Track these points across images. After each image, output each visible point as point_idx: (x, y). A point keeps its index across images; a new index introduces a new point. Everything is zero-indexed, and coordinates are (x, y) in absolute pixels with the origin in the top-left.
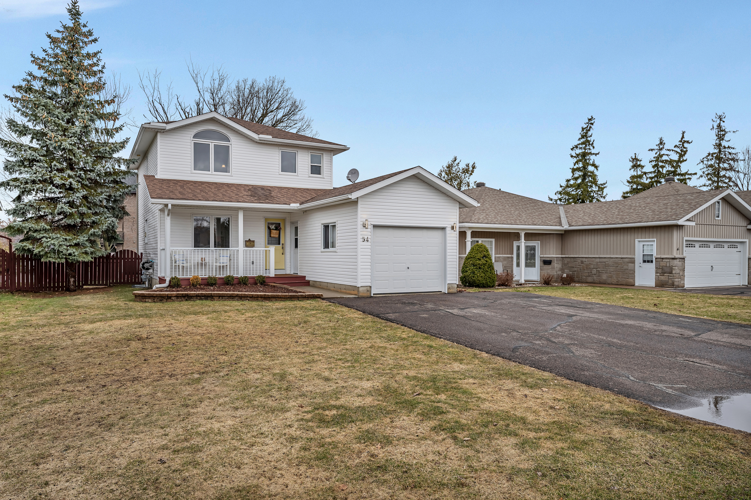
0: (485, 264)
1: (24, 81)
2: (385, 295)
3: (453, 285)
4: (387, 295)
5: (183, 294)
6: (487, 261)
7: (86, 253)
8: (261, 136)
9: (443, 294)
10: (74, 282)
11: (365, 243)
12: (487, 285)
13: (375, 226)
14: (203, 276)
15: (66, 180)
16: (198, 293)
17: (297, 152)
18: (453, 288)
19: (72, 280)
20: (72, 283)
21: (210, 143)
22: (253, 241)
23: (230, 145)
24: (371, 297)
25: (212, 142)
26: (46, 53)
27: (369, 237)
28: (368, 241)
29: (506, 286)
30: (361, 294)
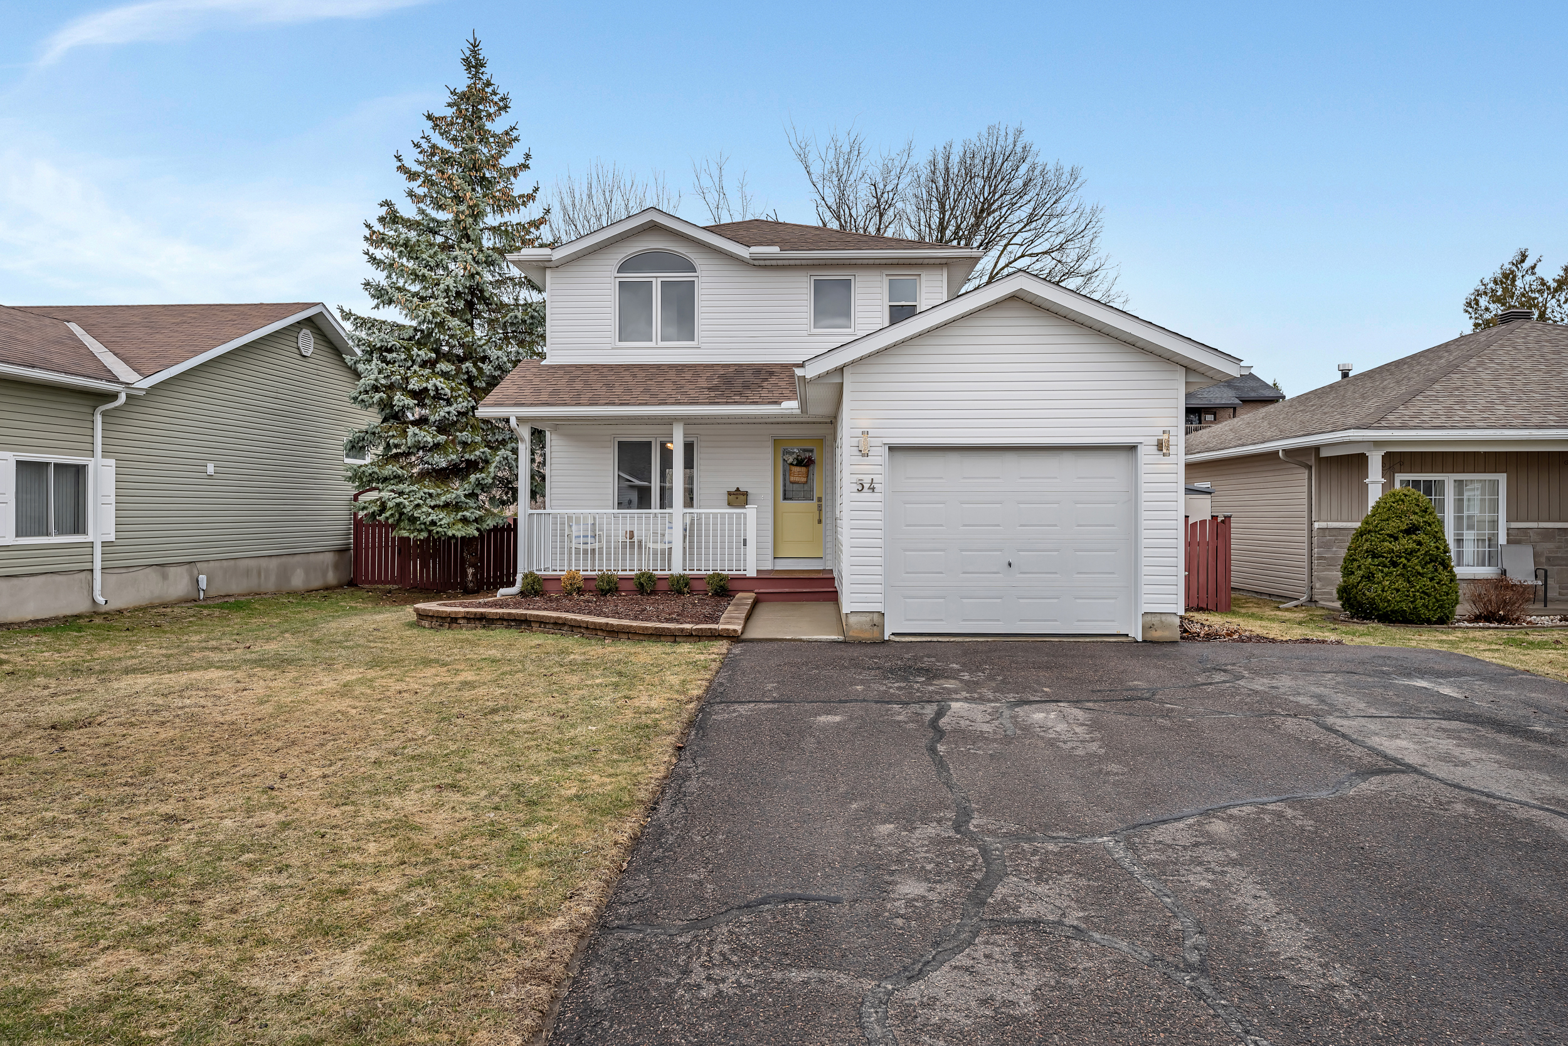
0: (1412, 552)
1: (382, 206)
2: (929, 639)
3: (1164, 618)
4: (935, 639)
5: (476, 614)
6: (1419, 543)
7: (465, 520)
8: (754, 249)
9: (1130, 642)
10: (474, 574)
11: (866, 495)
12: (1418, 616)
13: (892, 449)
14: (589, 573)
15: (427, 380)
16: (503, 613)
17: (852, 278)
18: (1165, 626)
19: (470, 571)
20: (470, 578)
21: (654, 280)
22: (746, 494)
23: (696, 279)
24: (884, 642)
25: (656, 280)
26: (419, 150)
27: (877, 478)
28: (873, 489)
29: (1501, 620)
30: (853, 634)
